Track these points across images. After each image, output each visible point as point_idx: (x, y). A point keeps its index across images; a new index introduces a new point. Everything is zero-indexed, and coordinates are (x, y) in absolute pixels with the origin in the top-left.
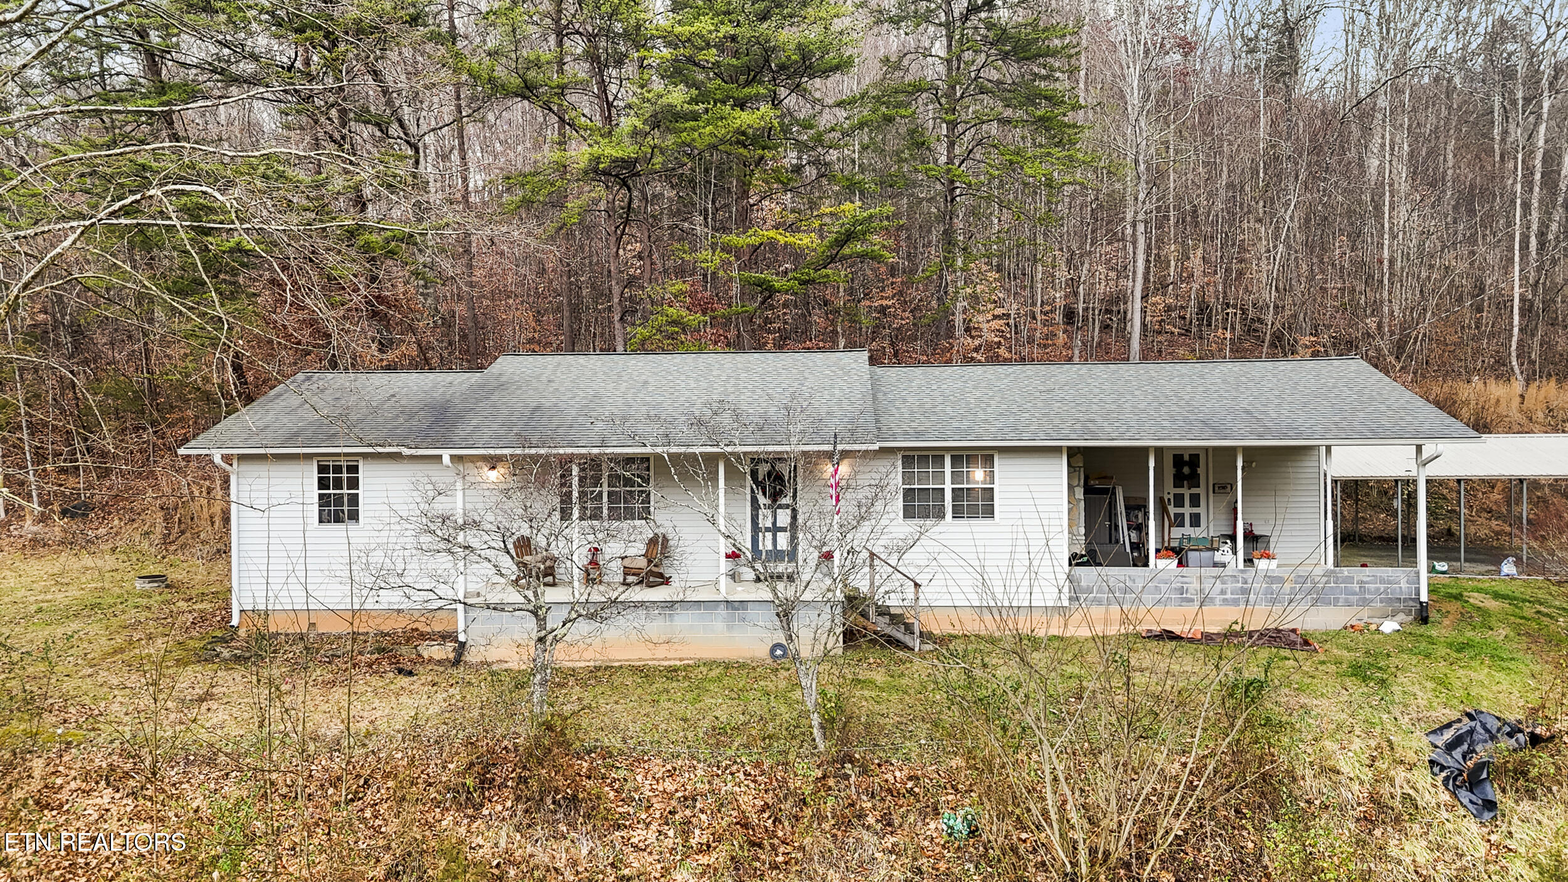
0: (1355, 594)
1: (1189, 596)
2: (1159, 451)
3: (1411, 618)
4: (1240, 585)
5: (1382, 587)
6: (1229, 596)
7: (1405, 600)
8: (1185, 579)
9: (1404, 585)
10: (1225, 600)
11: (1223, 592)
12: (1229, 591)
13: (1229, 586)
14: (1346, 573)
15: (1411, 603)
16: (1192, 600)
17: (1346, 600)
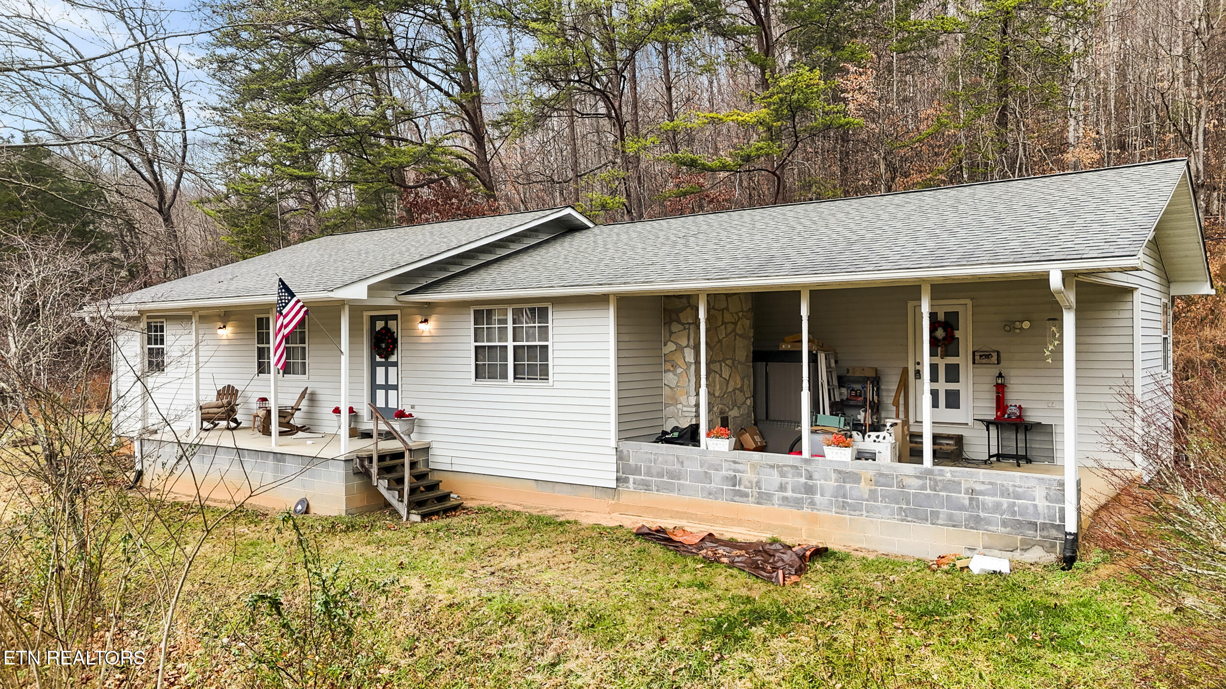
0: (962, 508)
1: (742, 488)
2: (716, 299)
3: (1052, 557)
4: (803, 480)
5: (1005, 502)
6: (789, 494)
7: (1044, 527)
8: (738, 466)
9: (1042, 504)
10: (785, 499)
11: (782, 488)
12: (789, 487)
13: (790, 480)
14: (949, 475)
15: (1054, 533)
16: (746, 495)
17: (950, 517)
